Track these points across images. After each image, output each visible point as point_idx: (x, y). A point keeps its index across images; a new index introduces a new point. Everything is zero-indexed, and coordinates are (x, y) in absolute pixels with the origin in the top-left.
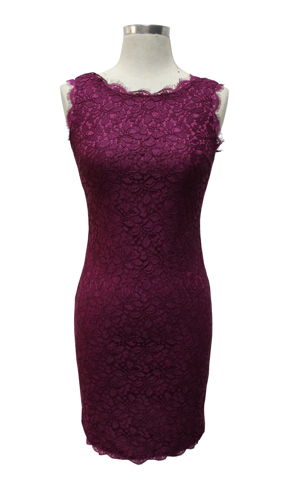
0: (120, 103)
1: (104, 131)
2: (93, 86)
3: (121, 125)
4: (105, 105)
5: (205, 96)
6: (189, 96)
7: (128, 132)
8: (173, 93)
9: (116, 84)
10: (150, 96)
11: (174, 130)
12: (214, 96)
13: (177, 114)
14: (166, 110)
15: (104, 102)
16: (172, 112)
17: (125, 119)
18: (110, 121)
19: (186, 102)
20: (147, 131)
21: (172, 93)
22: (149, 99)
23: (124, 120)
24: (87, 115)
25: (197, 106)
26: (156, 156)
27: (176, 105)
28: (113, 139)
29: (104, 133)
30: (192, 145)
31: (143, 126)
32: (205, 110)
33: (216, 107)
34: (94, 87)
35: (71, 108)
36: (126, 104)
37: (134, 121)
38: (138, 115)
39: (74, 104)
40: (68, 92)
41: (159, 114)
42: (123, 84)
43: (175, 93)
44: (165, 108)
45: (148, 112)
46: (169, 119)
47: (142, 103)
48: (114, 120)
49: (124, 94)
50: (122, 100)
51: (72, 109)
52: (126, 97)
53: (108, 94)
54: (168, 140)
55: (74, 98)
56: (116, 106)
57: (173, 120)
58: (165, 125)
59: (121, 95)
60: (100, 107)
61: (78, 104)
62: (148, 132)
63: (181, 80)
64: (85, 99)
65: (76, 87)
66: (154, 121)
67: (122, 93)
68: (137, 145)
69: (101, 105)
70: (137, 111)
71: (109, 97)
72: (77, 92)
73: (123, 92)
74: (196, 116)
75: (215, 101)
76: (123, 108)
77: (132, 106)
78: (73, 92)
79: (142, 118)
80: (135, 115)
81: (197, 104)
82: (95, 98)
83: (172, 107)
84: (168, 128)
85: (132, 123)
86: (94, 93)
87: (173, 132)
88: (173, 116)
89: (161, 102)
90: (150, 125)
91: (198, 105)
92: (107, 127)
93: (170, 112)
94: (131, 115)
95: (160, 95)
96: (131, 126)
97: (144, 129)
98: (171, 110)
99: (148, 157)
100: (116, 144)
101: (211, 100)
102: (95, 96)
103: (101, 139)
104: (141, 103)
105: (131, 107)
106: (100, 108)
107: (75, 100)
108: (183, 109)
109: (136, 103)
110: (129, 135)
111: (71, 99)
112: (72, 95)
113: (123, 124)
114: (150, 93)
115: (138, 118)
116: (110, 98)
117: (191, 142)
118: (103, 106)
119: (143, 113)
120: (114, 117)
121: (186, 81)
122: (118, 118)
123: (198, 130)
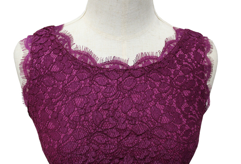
0: (88, 81)
1: (68, 125)
2: (52, 52)
3: (90, 116)
4: (68, 83)
5: (196, 62)
6: (177, 65)
7: (100, 126)
8: (158, 63)
9: (83, 52)
10: (128, 70)
11: (161, 120)
12: (205, 60)
13: (164, 95)
14: (150, 90)
15: (67, 78)
16: (158, 92)
17: (95, 106)
18: (76, 109)
19: (174, 75)
20: (126, 124)
21: (156, 63)
22: (126, 74)
23: (95, 108)
24: (46, 97)
25: (188, 79)
26: (139, 159)
27: (162, 81)
28: (80, 138)
29: (69, 129)
30: (184, 140)
31: (120, 116)
32: (196, 83)
33: (208, 76)
34: (54, 53)
35: (25, 84)
36: (96, 82)
37: (108, 110)
38: (113, 100)
39: (29, 78)
40: (21, 61)
41: (141, 96)
42: (92, 52)
43: (161, 62)
44: (148, 86)
45: (126, 95)
46: (154, 103)
47: (118, 80)
48: (82, 109)
49: (92, 67)
50: (91, 77)
51: (27, 86)
52: (96, 71)
53: (72, 66)
54: (154, 136)
55: (28, 71)
56: (83, 86)
57: (159, 104)
58: (150, 113)
59: (89, 68)
60: (61, 86)
61: (34, 80)
62: (128, 126)
63: (167, 41)
64: (43, 73)
65: (31, 53)
66: (135, 107)
67: (90, 65)
68: (114, 146)
69: (63, 83)
70: (111, 94)
71: (73, 70)
72: (32, 61)
73: (92, 64)
74: (186, 93)
75: (206, 68)
76: (93, 90)
77: (104, 86)
78: (27, 61)
79: (118, 104)
80: (109, 101)
81: (187, 76)
82: (55, 72)
83: (157, 84)
84: (153, 118)
85: (106, 112)
86: (53, 64)
87: (160, 123)
88: (160, 98)
89: (143, 78)
90: (130, 115)
91: (189, 77)
92: (72, 118)
93: (155, 92)
94: (104, 101)
95: (141, 68)
96: (105, 117)
97: (122, 122)
98: (156, 90)
99: (128, 161)
100: (86, 146)
101: (203, 67)
102: (55, 68)
103: (65, 140)
104: (116, 81)
105: (104, 88)
106: (62, 89)
107: (29, 73)
108: (171, 85)
109: (110, 81)
110: (102, 132)
111: (25, 71)
112: (26, 66)
113: (93, 114)
114: (129, 66)
115: (113, 104)
116: (75, 73)
117: (183, 135)
118: (66, 85)
119: (119, 96)
120: (81, 102)
121: (172, 40)
122: (86, 105)
123: (189, 113)
